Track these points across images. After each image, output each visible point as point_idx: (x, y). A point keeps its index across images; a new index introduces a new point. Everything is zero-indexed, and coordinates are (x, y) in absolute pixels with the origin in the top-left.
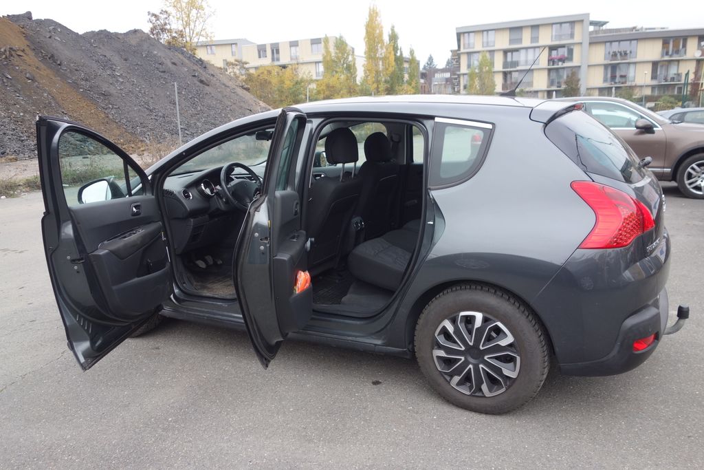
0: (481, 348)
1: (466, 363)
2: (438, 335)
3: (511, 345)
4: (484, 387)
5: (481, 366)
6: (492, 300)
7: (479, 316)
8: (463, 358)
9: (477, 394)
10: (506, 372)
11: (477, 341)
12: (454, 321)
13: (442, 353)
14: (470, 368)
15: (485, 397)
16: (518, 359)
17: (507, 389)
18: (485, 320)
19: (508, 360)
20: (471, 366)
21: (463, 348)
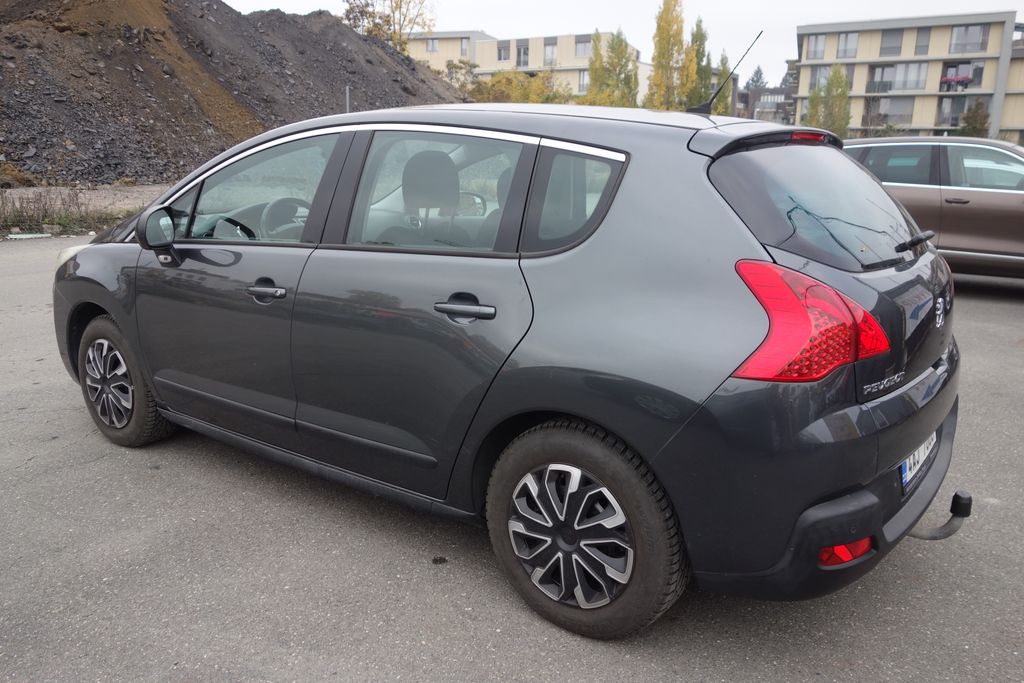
0: (577, 527)
1: (554, 548)
2: (517, 497)
3: (620, 529)
4: (578, 591)
5: (575, 556)
6: (597, 450)
7: (576, 474)
8: (549, 540)
9: (568, 602)
10: (611, 573)
11: (571, 514)
12: (539, 478)
13: (519, 527)
14: (559, 558)
15: (578, 607)
16: (631, 552)
17: (612, 601)
18: (585, 482)
19: (616, 552)
20: (560, 555)
21: (550, 524)
